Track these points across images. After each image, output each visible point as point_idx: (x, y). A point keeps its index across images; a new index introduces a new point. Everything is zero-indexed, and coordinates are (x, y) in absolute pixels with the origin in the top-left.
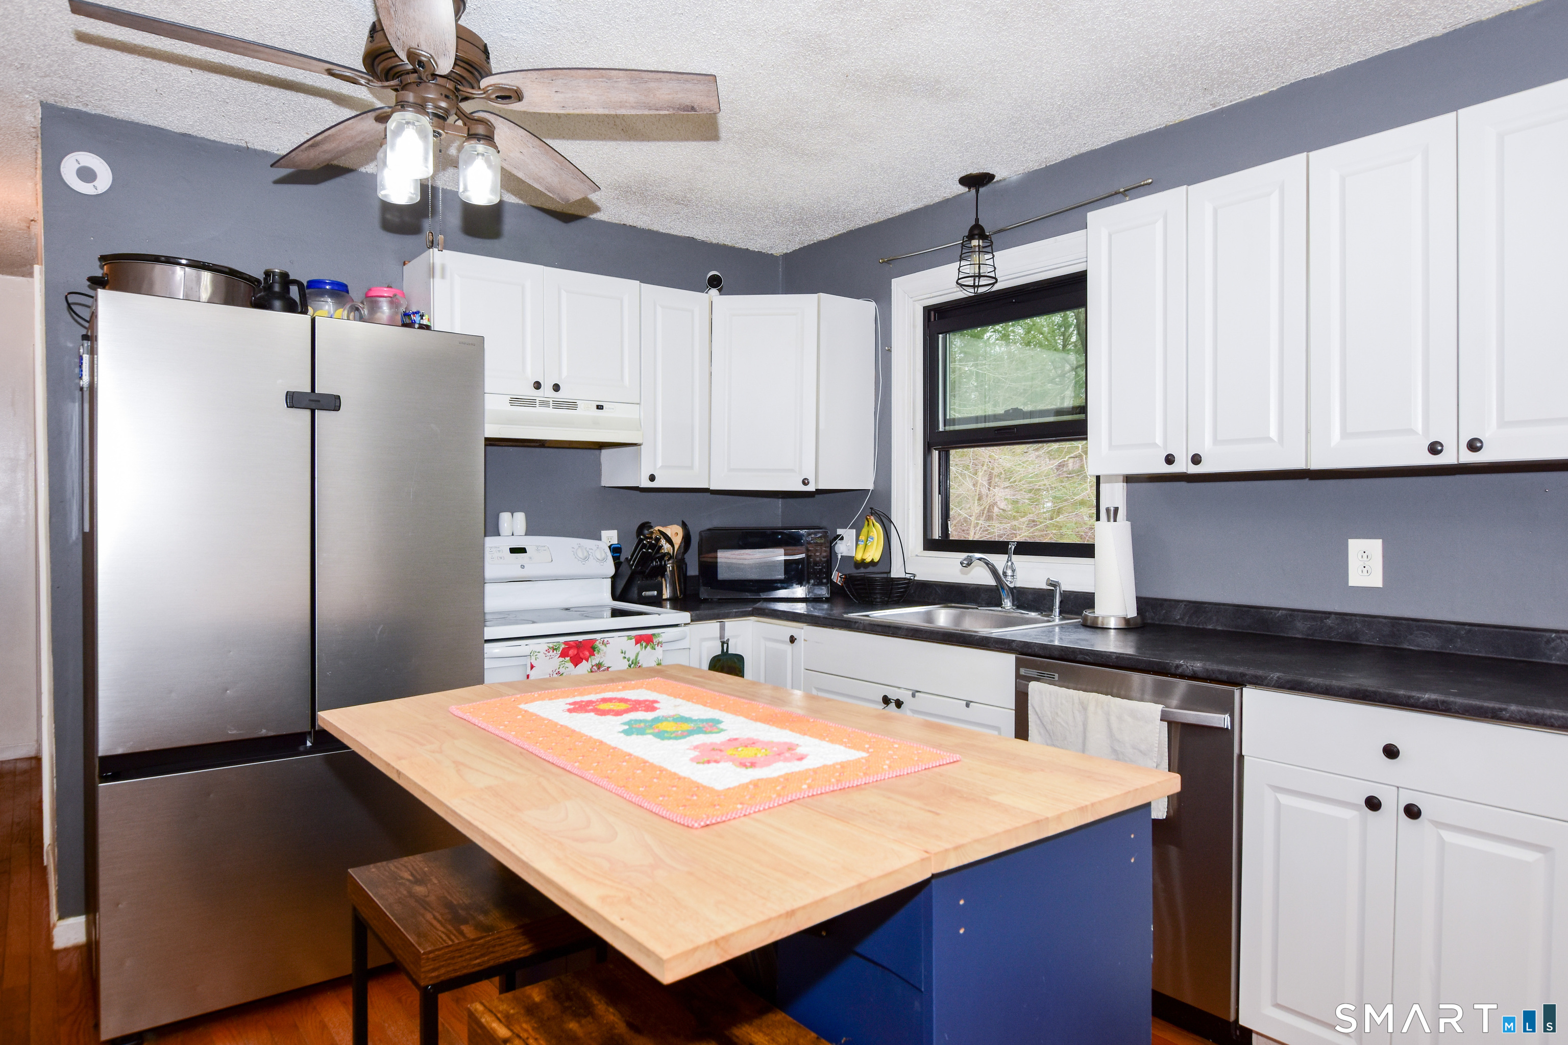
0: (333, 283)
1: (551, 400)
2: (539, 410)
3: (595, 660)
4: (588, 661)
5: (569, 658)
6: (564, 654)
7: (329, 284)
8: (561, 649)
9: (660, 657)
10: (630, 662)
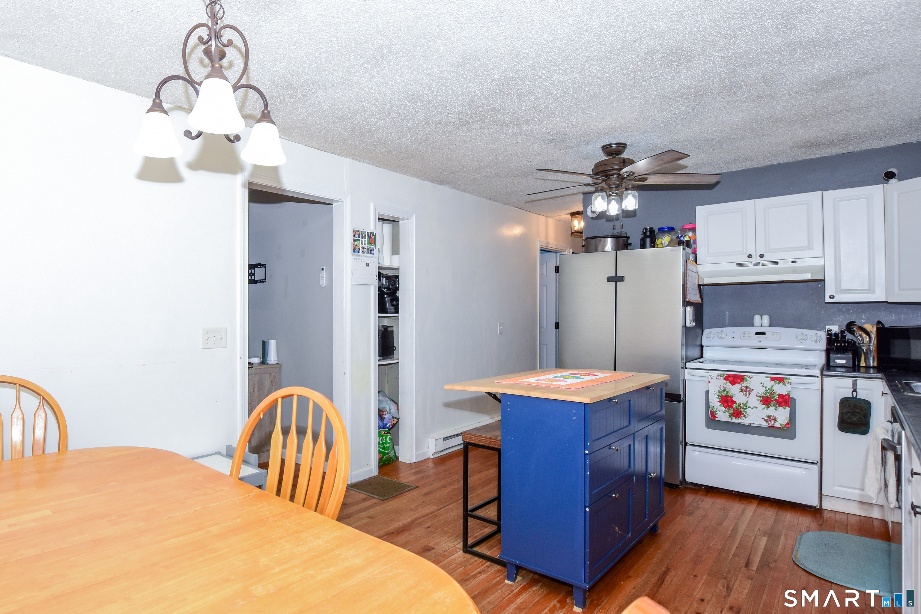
0: (668, 228)
1: (761, 262)
2: (753, 267)
3: (745, 384)
4: (739, 384)
5: (728, 381)
6: (726, 379)
7: (666, 228)
8: (725, 376)
9: (790, 390)
10: (767, 389)
